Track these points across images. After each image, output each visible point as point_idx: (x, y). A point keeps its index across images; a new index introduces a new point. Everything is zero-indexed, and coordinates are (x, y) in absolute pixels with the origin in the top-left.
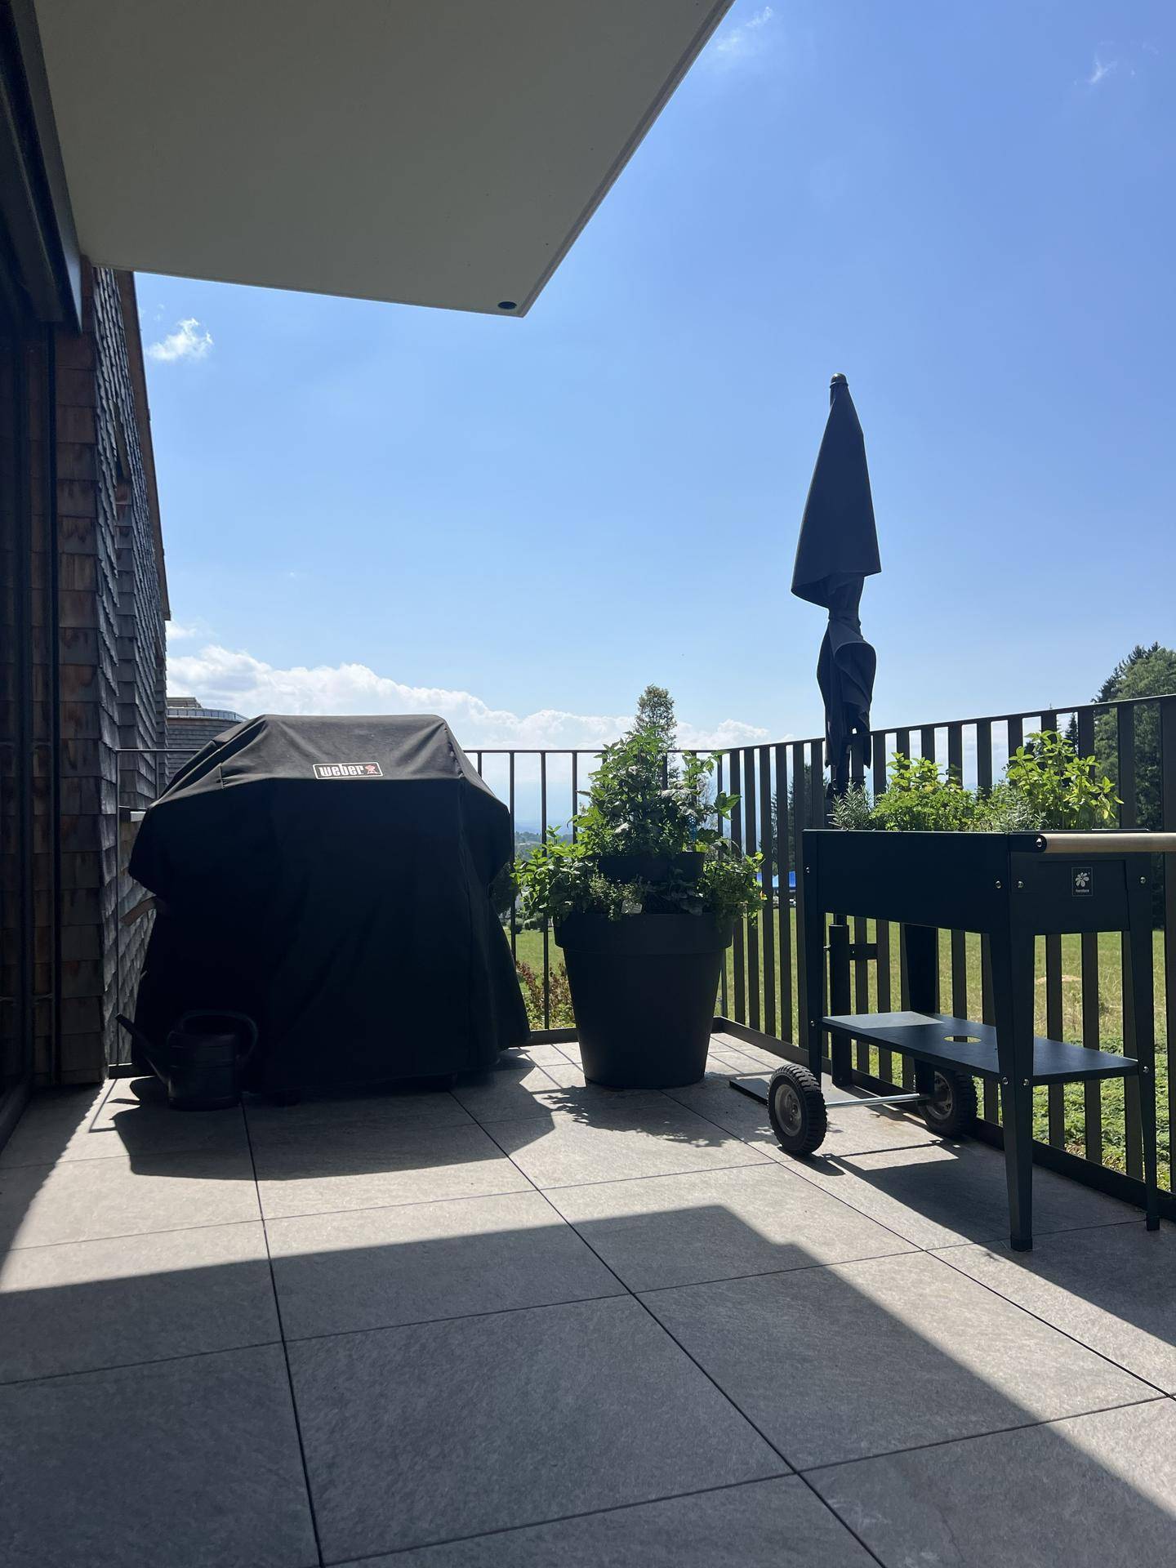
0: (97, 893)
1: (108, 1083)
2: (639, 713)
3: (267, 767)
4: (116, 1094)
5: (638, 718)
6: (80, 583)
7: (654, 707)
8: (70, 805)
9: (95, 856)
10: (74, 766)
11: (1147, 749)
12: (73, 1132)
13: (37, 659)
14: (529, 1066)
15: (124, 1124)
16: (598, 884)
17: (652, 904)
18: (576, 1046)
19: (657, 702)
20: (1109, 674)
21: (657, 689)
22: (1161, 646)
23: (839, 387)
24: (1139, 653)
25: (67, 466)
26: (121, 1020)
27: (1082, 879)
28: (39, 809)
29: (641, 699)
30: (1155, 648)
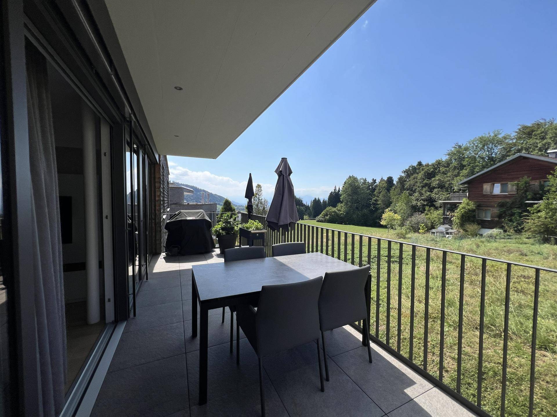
0: (161, 231)
1: (162, 253)
3: (181, 218)
4: (163, 255)
6: (158, 194)
7: (258, 188)
8: (157, 221)
9: (160, 227)
10: (158, 216)
12: (158, 259)
13: (153, 204)
14: (215, 251)
15: (164, 258)
16: (221, 231)
17: (227, 233)
18: (219, 249)
21: (259, 185)
23: (250, 174)
24: (350, 177)
25: (157, 180)
26: (164, 246)
27: (257, 235)
28: (153, 221)
29: (256, 186)
30: (353, 176)
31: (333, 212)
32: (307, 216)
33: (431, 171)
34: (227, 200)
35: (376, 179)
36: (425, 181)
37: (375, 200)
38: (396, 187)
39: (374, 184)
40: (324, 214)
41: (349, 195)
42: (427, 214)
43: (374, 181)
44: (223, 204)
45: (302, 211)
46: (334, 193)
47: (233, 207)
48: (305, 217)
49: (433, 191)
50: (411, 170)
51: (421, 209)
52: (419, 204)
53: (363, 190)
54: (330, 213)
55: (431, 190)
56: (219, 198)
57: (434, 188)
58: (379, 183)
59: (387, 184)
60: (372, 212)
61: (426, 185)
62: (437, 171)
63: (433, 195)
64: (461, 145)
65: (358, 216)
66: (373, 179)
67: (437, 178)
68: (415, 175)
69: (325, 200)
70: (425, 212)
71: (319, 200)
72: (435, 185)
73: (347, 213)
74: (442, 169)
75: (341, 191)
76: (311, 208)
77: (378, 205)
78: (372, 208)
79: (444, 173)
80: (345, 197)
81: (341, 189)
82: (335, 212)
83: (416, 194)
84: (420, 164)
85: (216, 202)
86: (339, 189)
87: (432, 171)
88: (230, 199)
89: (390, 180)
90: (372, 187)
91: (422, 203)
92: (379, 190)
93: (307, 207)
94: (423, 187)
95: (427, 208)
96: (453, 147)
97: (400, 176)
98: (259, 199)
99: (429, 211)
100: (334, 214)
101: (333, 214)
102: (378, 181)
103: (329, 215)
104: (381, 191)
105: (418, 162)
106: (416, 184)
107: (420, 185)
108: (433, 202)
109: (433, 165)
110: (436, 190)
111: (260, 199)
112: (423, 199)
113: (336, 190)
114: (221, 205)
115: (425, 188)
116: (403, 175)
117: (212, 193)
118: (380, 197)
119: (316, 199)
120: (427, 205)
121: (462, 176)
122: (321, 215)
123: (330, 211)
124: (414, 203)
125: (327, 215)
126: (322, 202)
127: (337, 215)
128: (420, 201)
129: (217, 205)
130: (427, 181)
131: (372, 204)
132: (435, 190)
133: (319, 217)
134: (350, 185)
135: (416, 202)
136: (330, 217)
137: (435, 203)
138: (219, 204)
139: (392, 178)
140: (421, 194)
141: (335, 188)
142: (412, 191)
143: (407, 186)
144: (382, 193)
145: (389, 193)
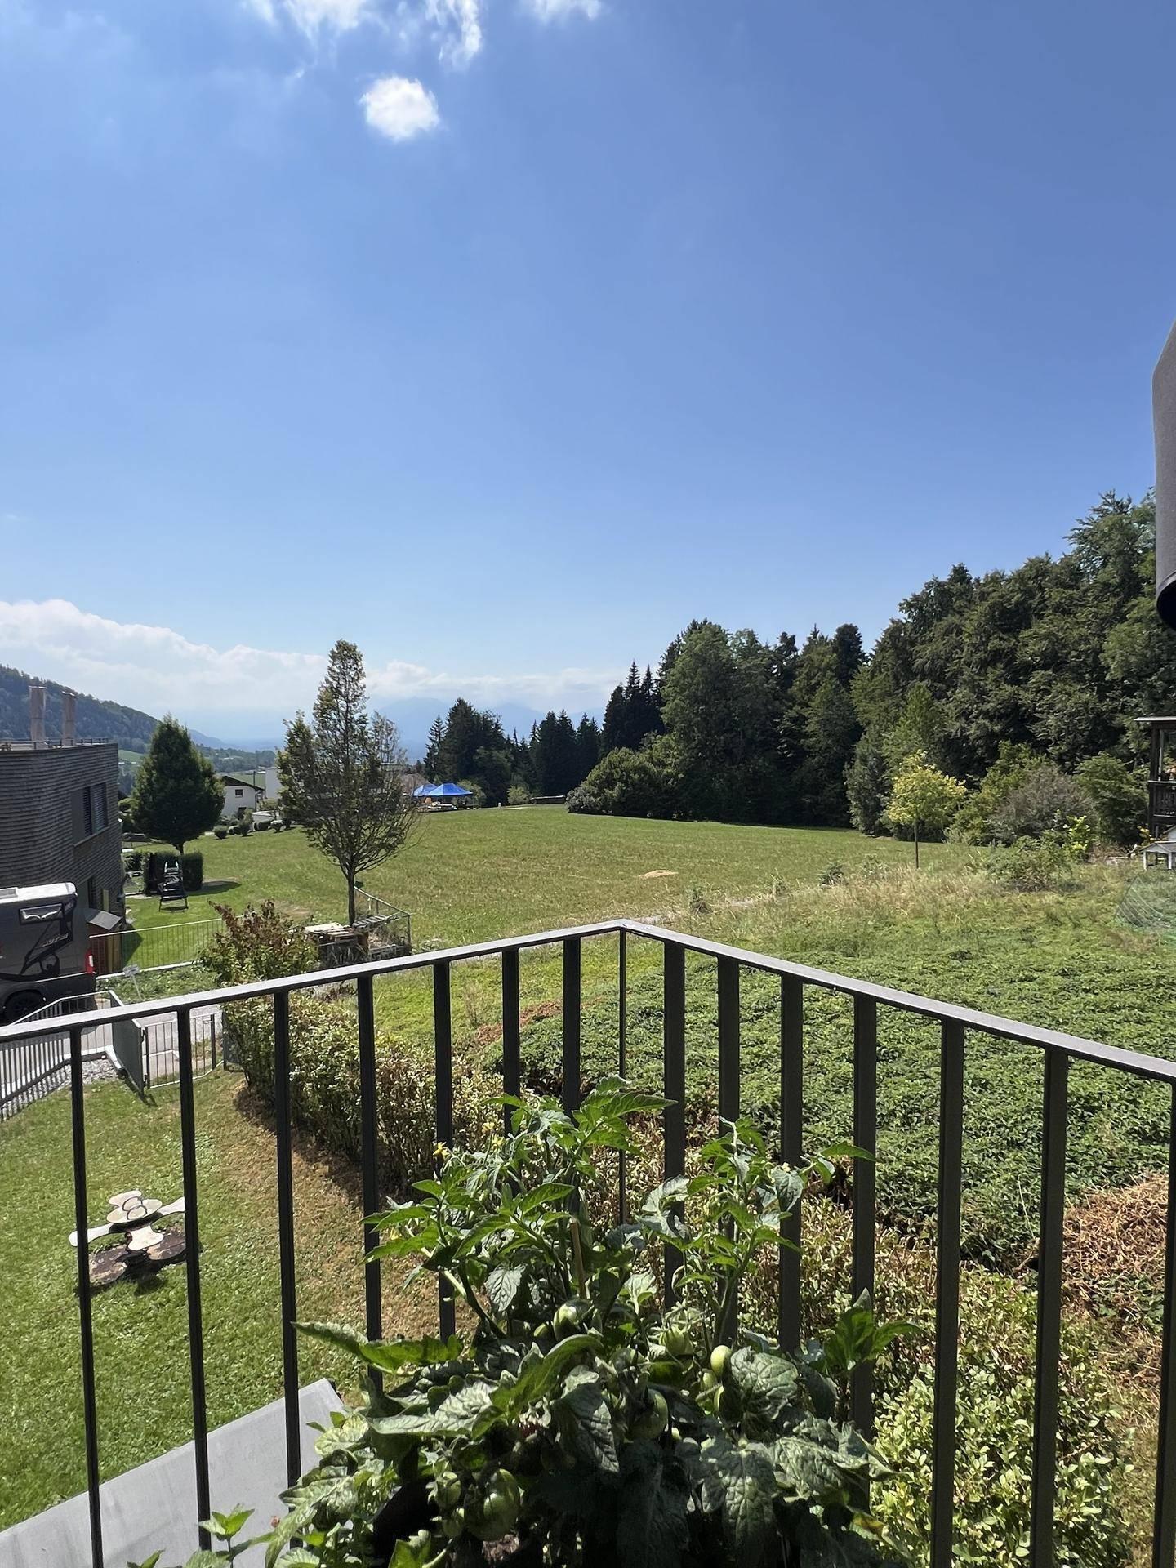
2: (330, 665)
5: (330, 669)
7: (343, 660)
11: (699, 693)
19: (345, 654)
20: (674, 639)
21: (347, 644)
22: (709, 621)
24: (694, 624)
29: (333, 652)
30: (705, 622)
31: (636, 770)
32: (521, 789)
33: (1013, 601)
34: (169, 726)
35: (793, 637)
36: (994, 643)
37: (794, 720)
38: (877, 667)
39: (787, 655)
40: (598, 777)
41: (696, 700)
42: (1006, 770)
43: (789, 642)
44: (148, 746)
45: (502, 767)
46: (627, 694)
47: (199, 761)
48: (514, 793)
49: (1026, 681)
50: (932, 598)
51: (980, 751)
52: (973, 731)
53: (750, 677)
54: (622, 776)
55: (1019, 674)
56: (127, 721)
57: (1028, 669)
58: (807, 649)
59: (839, 656)
60: (784, 766)
61: (996, 656)
62: (1035, 602)
63: (1026, 697)
64: (1125, 502)
65: (732, 785)
66: (785, 634)
67: (1042, 627)
68: (950, 619)
69: (591, 719)
70: (998, 762)
71: (565, 722)
72: (1033, 655)
73: (690, 773)
74: (1055, 595)
75: (655, 685)
76: (533, 758)
77: (807, 736)
78: (782, 750)
79: (1063, 610)
80: (682, 708)
81: (655, 676)
82: (642, 769)
83: (961, 693)
84: (960, 574)
85: (115, 739)
86: (649, 674)
87: (1018, 603)
88: (184, 722)
89: (848, 637)
90: (781, 667)
91: (987, 727)
92: (809, 677)
93: (518, 752)
94: (984, 664)
95: (1004, 747)
96: (1094, 510)
97: (893, 622)
98: (349, 721)
99: (1011, 756)
100: (641, 780)
101: (637, 776)
102: (800, 644)
103: (619, 784)
104: (818, 684)
105: (955, 570)
106: (957, 653)
107: (976, 657)
108: (1023, 721)
109: (1020, 577)
110: (1037, 676)
111: (356, 717)
112: (987, 712)
113: (636, 681)
114: (140, 750)
115: (994, 666)
116: (903, 617)
117: (90, 696)
118: (812, 704)
119: (551, 716)
120: (1002, 735)
121: (1139, 620)
122: (584, 785)
123: (625, 765)
124: (954, 727)
125: (609, 782)
126: (576, 729)
127: (652, 781)
128: (976, 717)
129: (120, 752)
130: (1001, 639)
131: (783, 736)
132: (1034, 673)
133: (579, 791)
134: (701, 659)
135: (962, 722)
136: (623, 792)
137: (1034, 728)
138: (128, 747)
139: (854, 629)
140: (982, 695)
141: (633, 671)
142: (942, 679)
143: (924, 660)
144: (821, 691)
145: (849, 690)
